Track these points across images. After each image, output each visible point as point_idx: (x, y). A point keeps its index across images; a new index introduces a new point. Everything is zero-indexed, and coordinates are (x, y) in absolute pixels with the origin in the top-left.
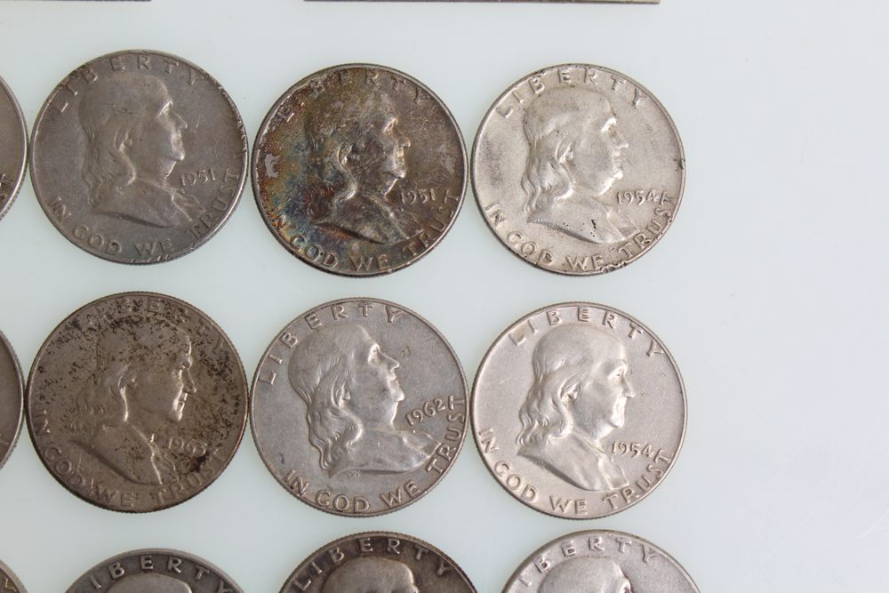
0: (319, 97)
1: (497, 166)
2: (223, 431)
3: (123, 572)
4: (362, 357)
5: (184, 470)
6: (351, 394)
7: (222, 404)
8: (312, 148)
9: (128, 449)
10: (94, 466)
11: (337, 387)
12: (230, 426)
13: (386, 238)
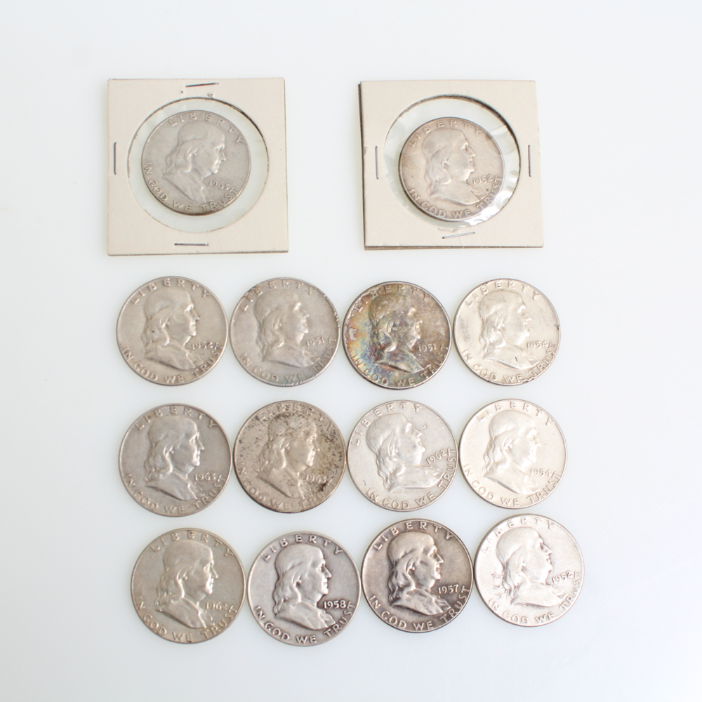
0: (375, 299)
1: (467, 331)
2: (334, 470)
3: (287, 543)
4: (403, 430)
5: (315, 490)
6: (398, 449)
7: (333, 456)
8: (373, 325)
9: (286, 481)
10: (270, 490)
11: (391, 446)
12: (337, 467)
13: (412, 369)
